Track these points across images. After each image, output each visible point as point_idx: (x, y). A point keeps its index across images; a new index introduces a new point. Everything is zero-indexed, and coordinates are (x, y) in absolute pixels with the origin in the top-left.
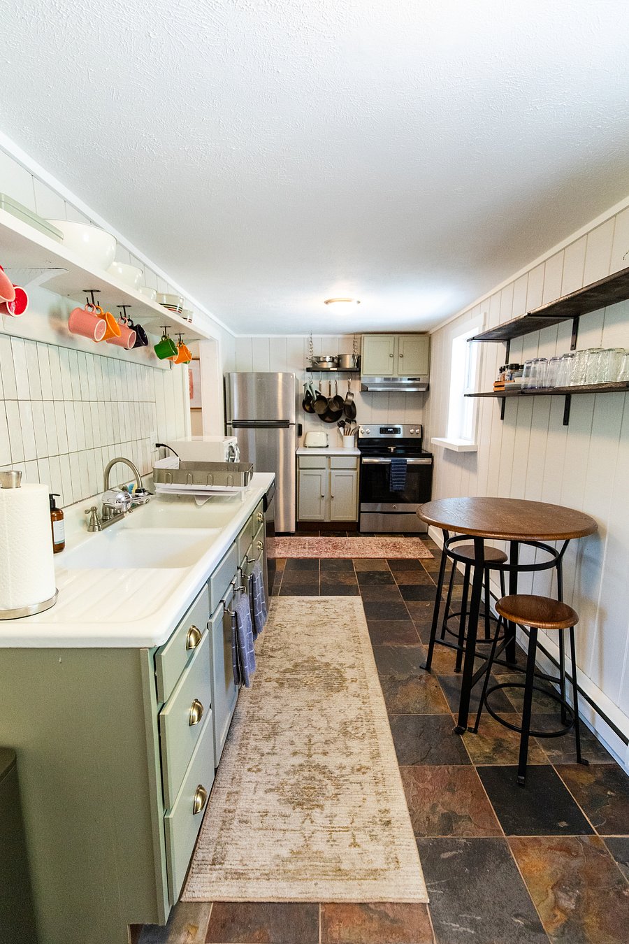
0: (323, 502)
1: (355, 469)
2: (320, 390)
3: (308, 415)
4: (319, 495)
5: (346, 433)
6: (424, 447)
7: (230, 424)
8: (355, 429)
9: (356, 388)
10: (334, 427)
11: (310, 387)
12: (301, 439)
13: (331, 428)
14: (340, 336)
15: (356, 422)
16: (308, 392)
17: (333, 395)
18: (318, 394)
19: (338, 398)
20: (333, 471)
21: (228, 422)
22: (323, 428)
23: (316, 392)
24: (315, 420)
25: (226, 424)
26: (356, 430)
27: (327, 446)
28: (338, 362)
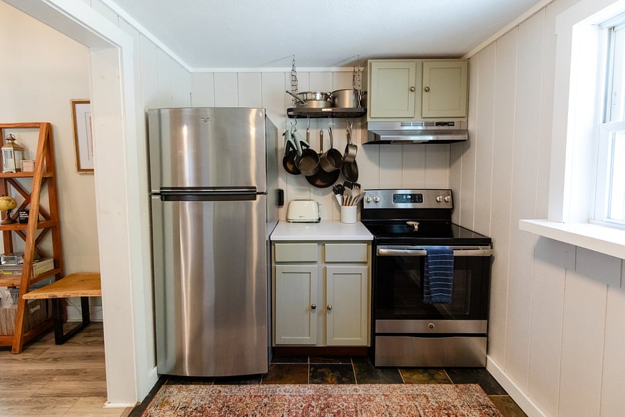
0: (314, 315)
1: (365, 263)
2: (307, 141)
3: (291, 177)
4: (307, 306)
5: (345, 203)
6: (457, 219)
7: (156, 194)
8: (359, 196)
9: (358, 137)
10: (328, 193)
11: (293, 136)
12: (282, 210)
13: (324, 194)
14: (334, 69)
15: (359, 186)
16: (289, 144)
17: (326, 149)
18: (304, 148)
19: (333, 153)
20: (328, 266)
21: (153, 191)
22: (312, 195)
23: (302, 143)
24: (300, 184)
25: (151, 194)
26: (360, 198)
27: (320, 219)
28: (332, 99)
